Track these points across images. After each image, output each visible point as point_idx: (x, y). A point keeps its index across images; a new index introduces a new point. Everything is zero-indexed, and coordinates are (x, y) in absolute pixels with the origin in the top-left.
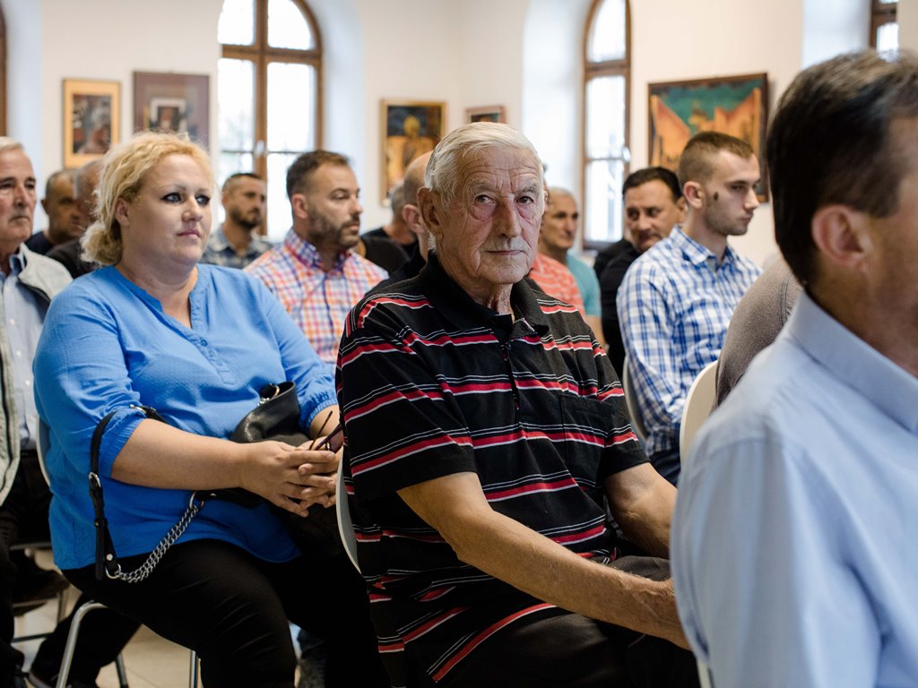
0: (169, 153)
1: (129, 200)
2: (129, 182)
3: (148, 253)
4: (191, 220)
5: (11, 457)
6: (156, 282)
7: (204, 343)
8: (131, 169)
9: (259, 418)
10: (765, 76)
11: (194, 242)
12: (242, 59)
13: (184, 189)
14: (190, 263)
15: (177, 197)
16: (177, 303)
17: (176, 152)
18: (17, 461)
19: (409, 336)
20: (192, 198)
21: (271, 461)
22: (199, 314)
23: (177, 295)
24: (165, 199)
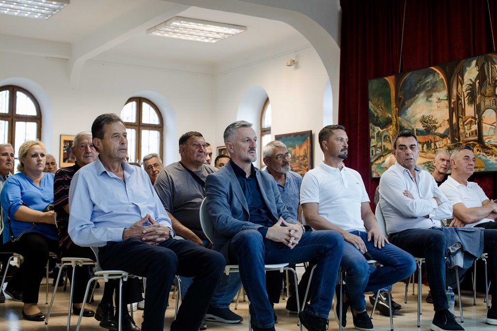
0: (33, 145)
1: (24, 157)
2: (24, 153)
3: (30, 170)
4: (39, 161)
5: (2, 228)
6: (32, 176)
7: (42, 190)
8: (24, 150)
9: (52, 205)
10: (311, 131)
11: (41, 166)
12: (132, 128)
13: (37, 153)
14: (40, 171)
15: (36, 155)
16: (37, 181)
17: (35, 144)
18: (3, 228)
19: (66, 177)
20: (40, 156)
21: (51, 214)
22: (42, 184)
23: (37, 179)
24: (32, 156)
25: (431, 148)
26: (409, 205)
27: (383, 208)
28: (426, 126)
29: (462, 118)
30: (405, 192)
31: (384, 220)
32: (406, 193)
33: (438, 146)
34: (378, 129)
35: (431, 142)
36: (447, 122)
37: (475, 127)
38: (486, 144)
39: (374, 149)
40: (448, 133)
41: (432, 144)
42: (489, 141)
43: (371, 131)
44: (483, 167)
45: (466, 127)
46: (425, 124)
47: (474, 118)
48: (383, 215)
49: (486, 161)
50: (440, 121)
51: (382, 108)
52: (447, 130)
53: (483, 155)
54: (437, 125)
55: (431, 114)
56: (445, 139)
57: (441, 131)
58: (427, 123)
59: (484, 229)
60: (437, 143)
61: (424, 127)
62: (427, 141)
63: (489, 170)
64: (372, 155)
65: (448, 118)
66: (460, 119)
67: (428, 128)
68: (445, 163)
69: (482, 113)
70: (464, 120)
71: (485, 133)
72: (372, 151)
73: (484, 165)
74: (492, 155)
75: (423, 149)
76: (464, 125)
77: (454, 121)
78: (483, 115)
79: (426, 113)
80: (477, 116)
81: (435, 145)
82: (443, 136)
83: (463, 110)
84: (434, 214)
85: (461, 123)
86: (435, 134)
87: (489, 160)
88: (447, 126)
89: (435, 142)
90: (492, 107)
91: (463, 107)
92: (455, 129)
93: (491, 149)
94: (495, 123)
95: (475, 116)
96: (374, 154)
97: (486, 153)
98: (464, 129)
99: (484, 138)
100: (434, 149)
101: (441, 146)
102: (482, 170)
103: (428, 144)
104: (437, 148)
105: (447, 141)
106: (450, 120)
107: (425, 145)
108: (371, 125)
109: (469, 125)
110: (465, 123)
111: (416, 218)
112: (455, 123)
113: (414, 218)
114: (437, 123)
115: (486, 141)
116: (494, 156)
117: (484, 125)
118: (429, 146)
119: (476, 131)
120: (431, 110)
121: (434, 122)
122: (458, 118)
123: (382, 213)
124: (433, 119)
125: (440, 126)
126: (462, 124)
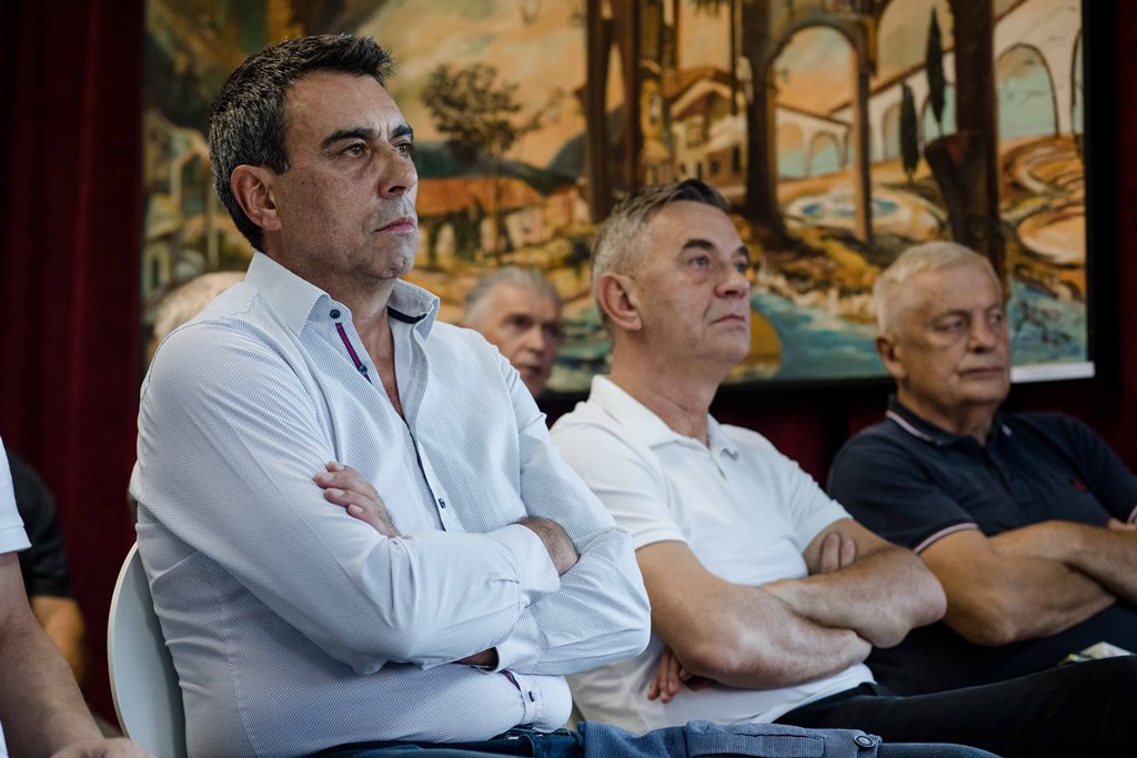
25: (478, 245)
26: (360, 565)
27: (161, 583)
28: (457, 127)
29: (657, 78)
30: (328, 477)
31: (173, 678)
32: (339, 488)
33: (517, 237)
34: (189, 144)
35: (482, 214)
36: (571, 105)
37: (730, 131)
38: (792, 225)
39: (162, 253)
40: (578, 165)
41: (488, 227)
42: (809, 210)
43: (151, 152)
44: (768, 358)
45: (679, 129)
46: (453, 113)
47: (729, 78)
48: (160, 639)
49: (786, 325)
50: (532, 99)
51: (213, 26)
52: (573, 151)
53: (773, 290)
54: (517, 120)
55: (487, 56)
56: (556, 201)
57: (538, 151)
58: (461, 105)
59: (876, 740)
60: (514, 223)
61: (442, 129)
62: (456, 206)
63: (805, 373)
64: (156, 282)
65: (577, 76)
66: (650, 86)
67: (467, 134)
68: (534, 338)
69: (772, 47)
70: (670, 89)
71: (787, 161)
72: (156, 265)
73: (773, 344)
74: (823, 285)
75: (432, 254)
76: (667, 119)
77: (616, 95)
78: (781, 64)
79: (455, 53)
80: (744, 70)
81: (502, 231)
82: (548, 182)
83: (668, 38)
84: (528, 638)
85: (651, 110)
86: (506, 170)
87: (808, 319)
88: (573, 124)
89: (501, 217)
90: (832, 18)
91: (668, 18)
92: (615, 138)
93: (822, 253)
94: (846, 106)
95: (734, 65)
96: (164, 277)
97: (791, 276)
98: (669, 141)
99: (783, 192)
100: (497, 254)
101: (534, 237)
102: (767, 371)
103: (466, 228)
104: (510, 249)
105: (569, 206)
106: (592, 95)
107: (447, 234)
108: (153, 120)
109: (698, 119)
110: (677, 108)
111: (411, 665)
112: (618, 111)
113: (397, 665)
114: (517, 109)
115: (795, 209)
116: (833, 293)
117: (783, 118)
118: (467, 239)
119: (736, 151)
120: (488, 39)
121: (503, 101)
122: (636, 79)
123: (155, 623)
124: (497, 86)
125: (535, 125)
126: (656, 110)
